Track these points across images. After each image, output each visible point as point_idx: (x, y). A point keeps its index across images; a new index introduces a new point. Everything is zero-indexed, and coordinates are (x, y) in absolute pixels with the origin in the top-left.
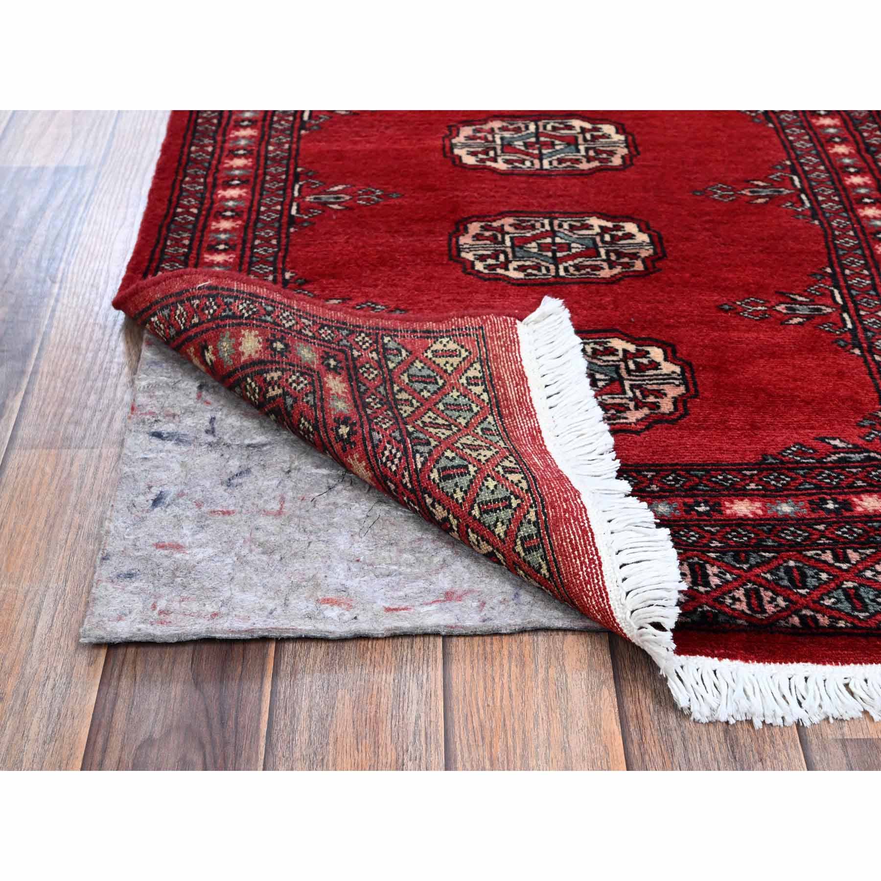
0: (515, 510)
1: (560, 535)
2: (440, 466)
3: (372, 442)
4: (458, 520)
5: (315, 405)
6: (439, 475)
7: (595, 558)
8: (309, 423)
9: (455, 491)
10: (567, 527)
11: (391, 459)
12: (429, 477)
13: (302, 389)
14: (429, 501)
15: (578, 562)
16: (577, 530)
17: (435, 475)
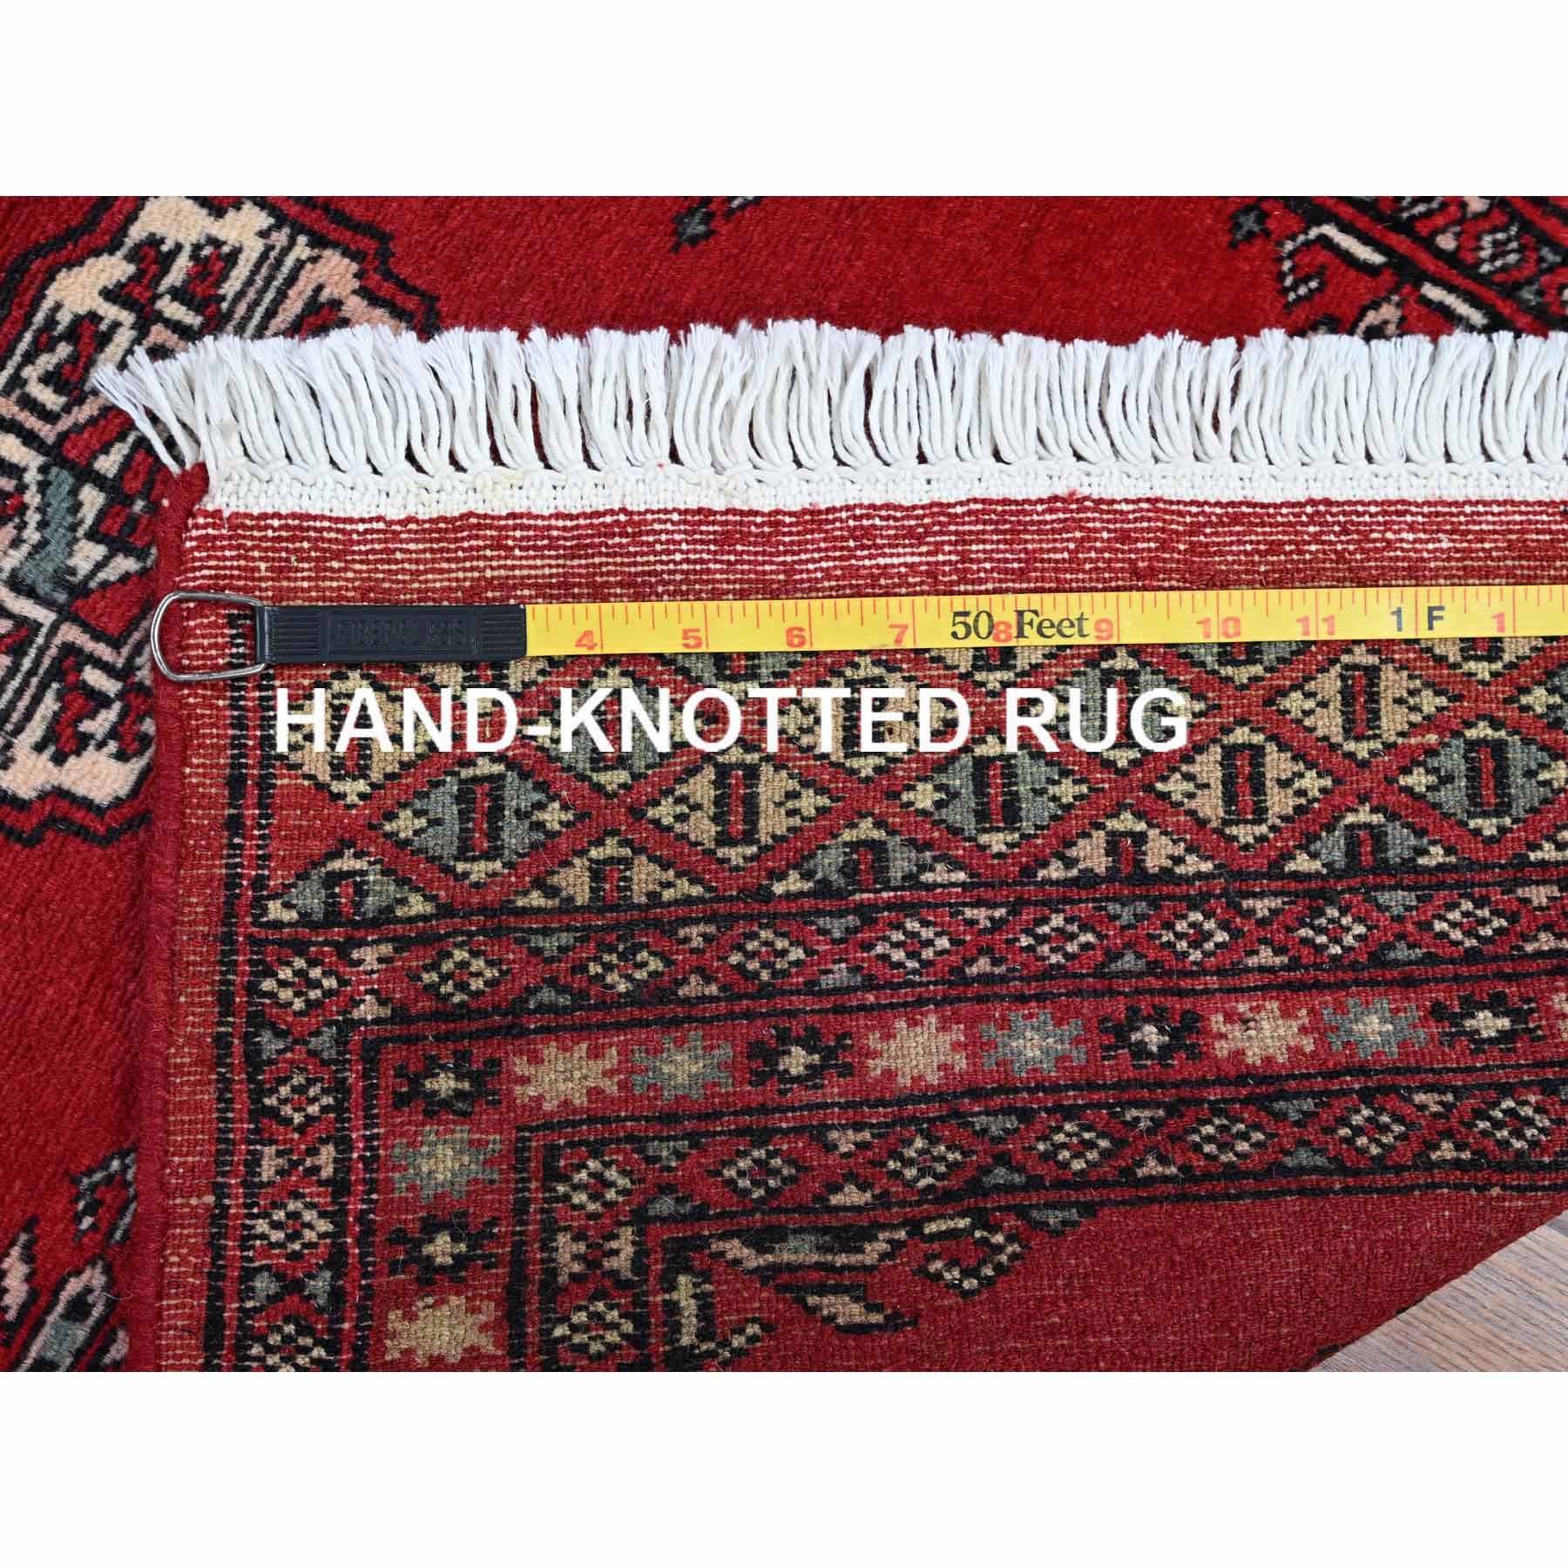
0: (1143, 665)
1: (1237, 573)
2: (970, 826)
3: (855, 989)
4: (1126, 807)
5: (693, 1137)
6: (998, 830)
7: (1309, 510)
8: (745, 1154)
9: (1054, 799)
10: (1221, 553)
11: (914, 946)
12: (1000, 855)
13: (623, 1173)
14: (1055, 871)
15: (1313, 548)
16: (1231, 534)
17: (997, 842)
